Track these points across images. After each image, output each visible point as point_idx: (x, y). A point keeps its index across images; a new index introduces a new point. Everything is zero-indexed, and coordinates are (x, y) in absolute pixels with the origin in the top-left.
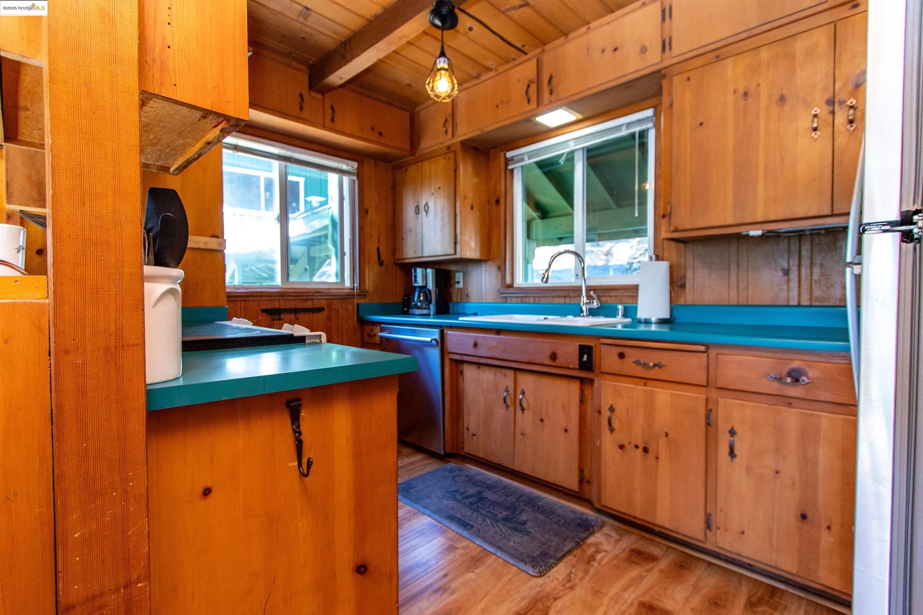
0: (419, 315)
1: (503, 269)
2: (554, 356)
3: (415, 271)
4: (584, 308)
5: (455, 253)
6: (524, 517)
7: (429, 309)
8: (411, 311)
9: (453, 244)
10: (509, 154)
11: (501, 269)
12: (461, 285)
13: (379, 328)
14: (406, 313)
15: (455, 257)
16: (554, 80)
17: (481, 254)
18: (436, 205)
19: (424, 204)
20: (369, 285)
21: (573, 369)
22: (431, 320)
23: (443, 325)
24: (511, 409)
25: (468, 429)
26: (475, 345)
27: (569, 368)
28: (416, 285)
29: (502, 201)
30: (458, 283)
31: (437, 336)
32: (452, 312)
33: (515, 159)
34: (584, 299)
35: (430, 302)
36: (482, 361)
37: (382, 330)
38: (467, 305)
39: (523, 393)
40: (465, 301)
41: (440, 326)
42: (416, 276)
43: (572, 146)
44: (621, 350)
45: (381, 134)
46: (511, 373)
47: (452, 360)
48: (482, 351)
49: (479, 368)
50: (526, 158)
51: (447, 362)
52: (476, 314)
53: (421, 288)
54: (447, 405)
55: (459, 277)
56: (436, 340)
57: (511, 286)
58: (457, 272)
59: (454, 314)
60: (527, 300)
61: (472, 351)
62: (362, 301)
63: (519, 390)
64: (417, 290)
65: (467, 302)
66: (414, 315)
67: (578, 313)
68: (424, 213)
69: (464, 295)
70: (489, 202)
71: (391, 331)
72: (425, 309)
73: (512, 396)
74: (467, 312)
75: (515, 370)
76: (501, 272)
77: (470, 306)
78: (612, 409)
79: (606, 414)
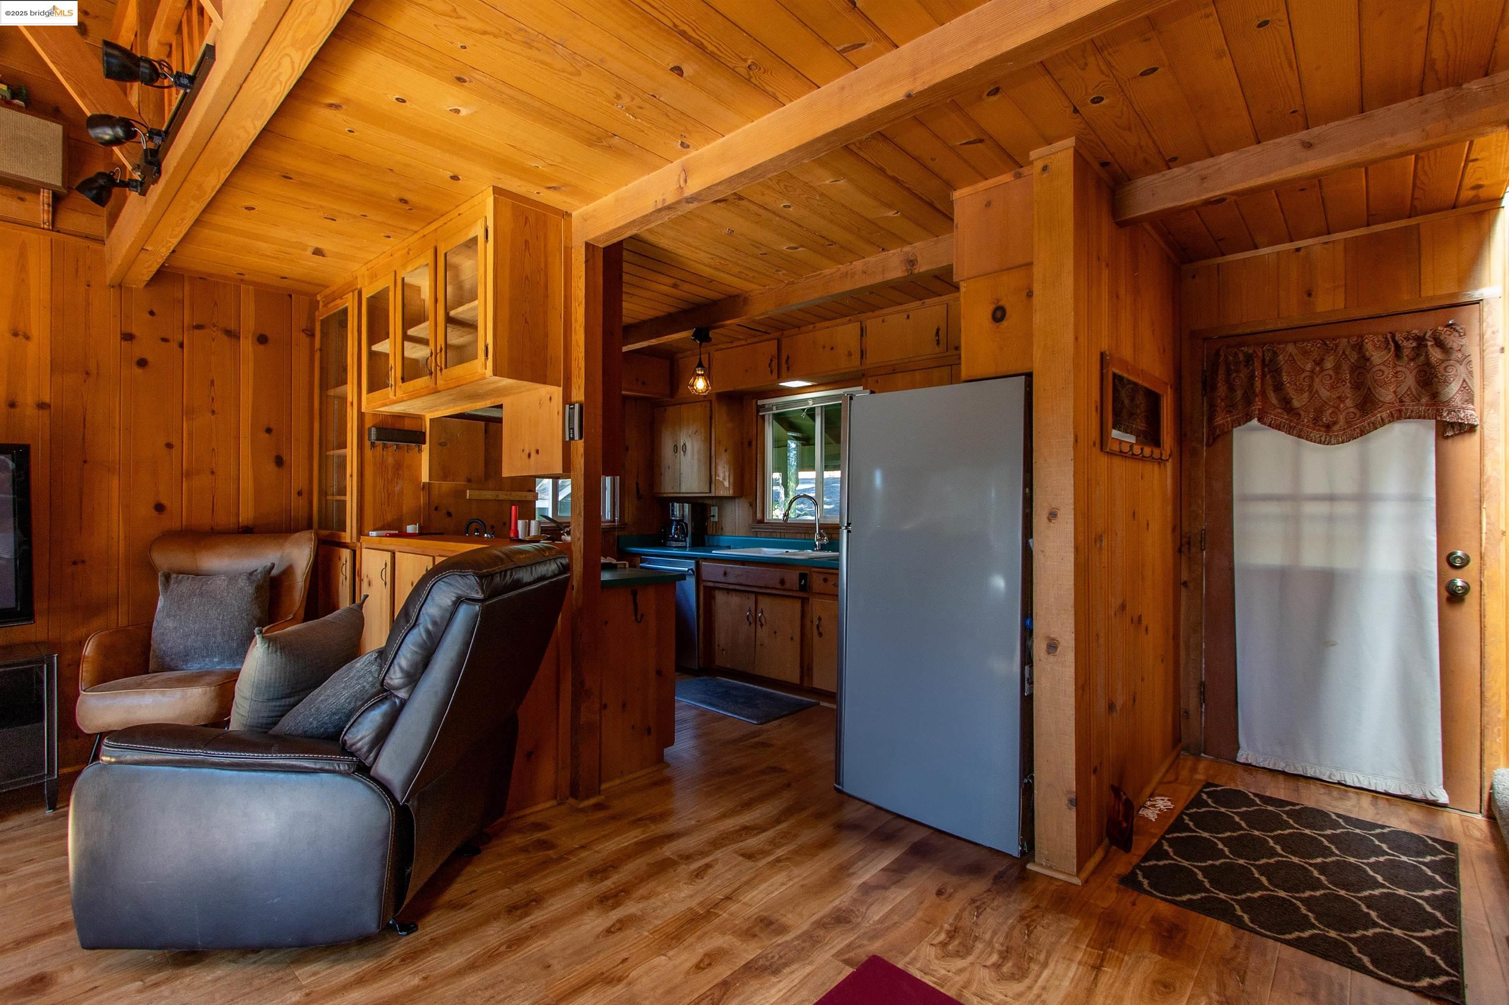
0: (675, 547)
1: (754, 506)
2: (782, 582)
3: (673, 506)
4: (817, 543)
5: (710, 492)
6: (758, 702)
7: (685, 541)
8: (668, 543)
9: (708, 485)
10: (760, 402)
11: (753, 505)
12: (716, 519)
13: (639, 559)
14: (664, 546)
15: (710, 495)
16: (790, 360)
17: (734, 492)
18: (693, 446)
19: (682, 444)
20: (628, 519)
21: (796, 591)
22: (688, 552)
23: (698, 557)
24: (753, 625)
25: (718, 645)
26: (725, 574)
27: (793, 590)
28: (673, 518)
29: (754, 443)
30: (714, 516)
31: (693, 567)
32: (707, 544)
33: (766, 407)
34: (817, 536)
35: (686, 535)
36: (731, 587)
37: (643, 561)
38: (721, 537)
39: (762, 612)
40: (719, 534)
41: (696, 558)
42: (673, 510)
43: (811, 404)
44: (826, 576)
45: (644, 383)
46: (753, 597)
47: (705, 587)
48: (731, 579)
49: (728, 593)
50: (774, 408)
51: (702, 588)
52: (729, 547)
53: (678, 522)
54: (701, 626)
55: (714, 511)
56: (692, 570)
57: (762, 521)
58: (713, 506)
59: (709, 546)
60: (774, 535)
61: (723, 579)
62: (621, 533)
63: (759, 610)
64: (675, 523)
65: (722, 535)
66: (670, 547)
67: (813, 547)
68: (682, 452)
69: (719, 528)
70: (742, 443)
71: (650, 562)
72: (682, 541)
73: (754, 615)
74: (722, 545)
75: (756, 593)
76: (753, 508)
77: (724, 539)
78: (820, 619)
79: (816, 622)
